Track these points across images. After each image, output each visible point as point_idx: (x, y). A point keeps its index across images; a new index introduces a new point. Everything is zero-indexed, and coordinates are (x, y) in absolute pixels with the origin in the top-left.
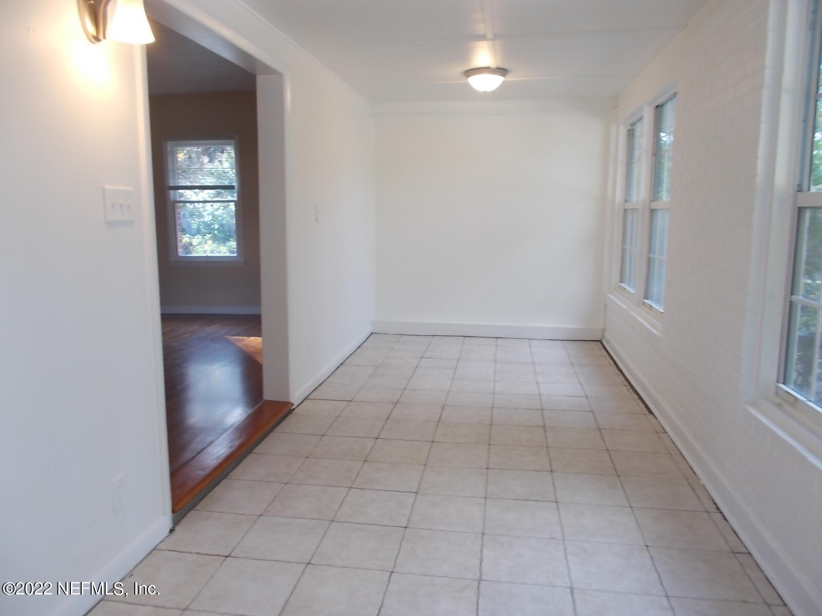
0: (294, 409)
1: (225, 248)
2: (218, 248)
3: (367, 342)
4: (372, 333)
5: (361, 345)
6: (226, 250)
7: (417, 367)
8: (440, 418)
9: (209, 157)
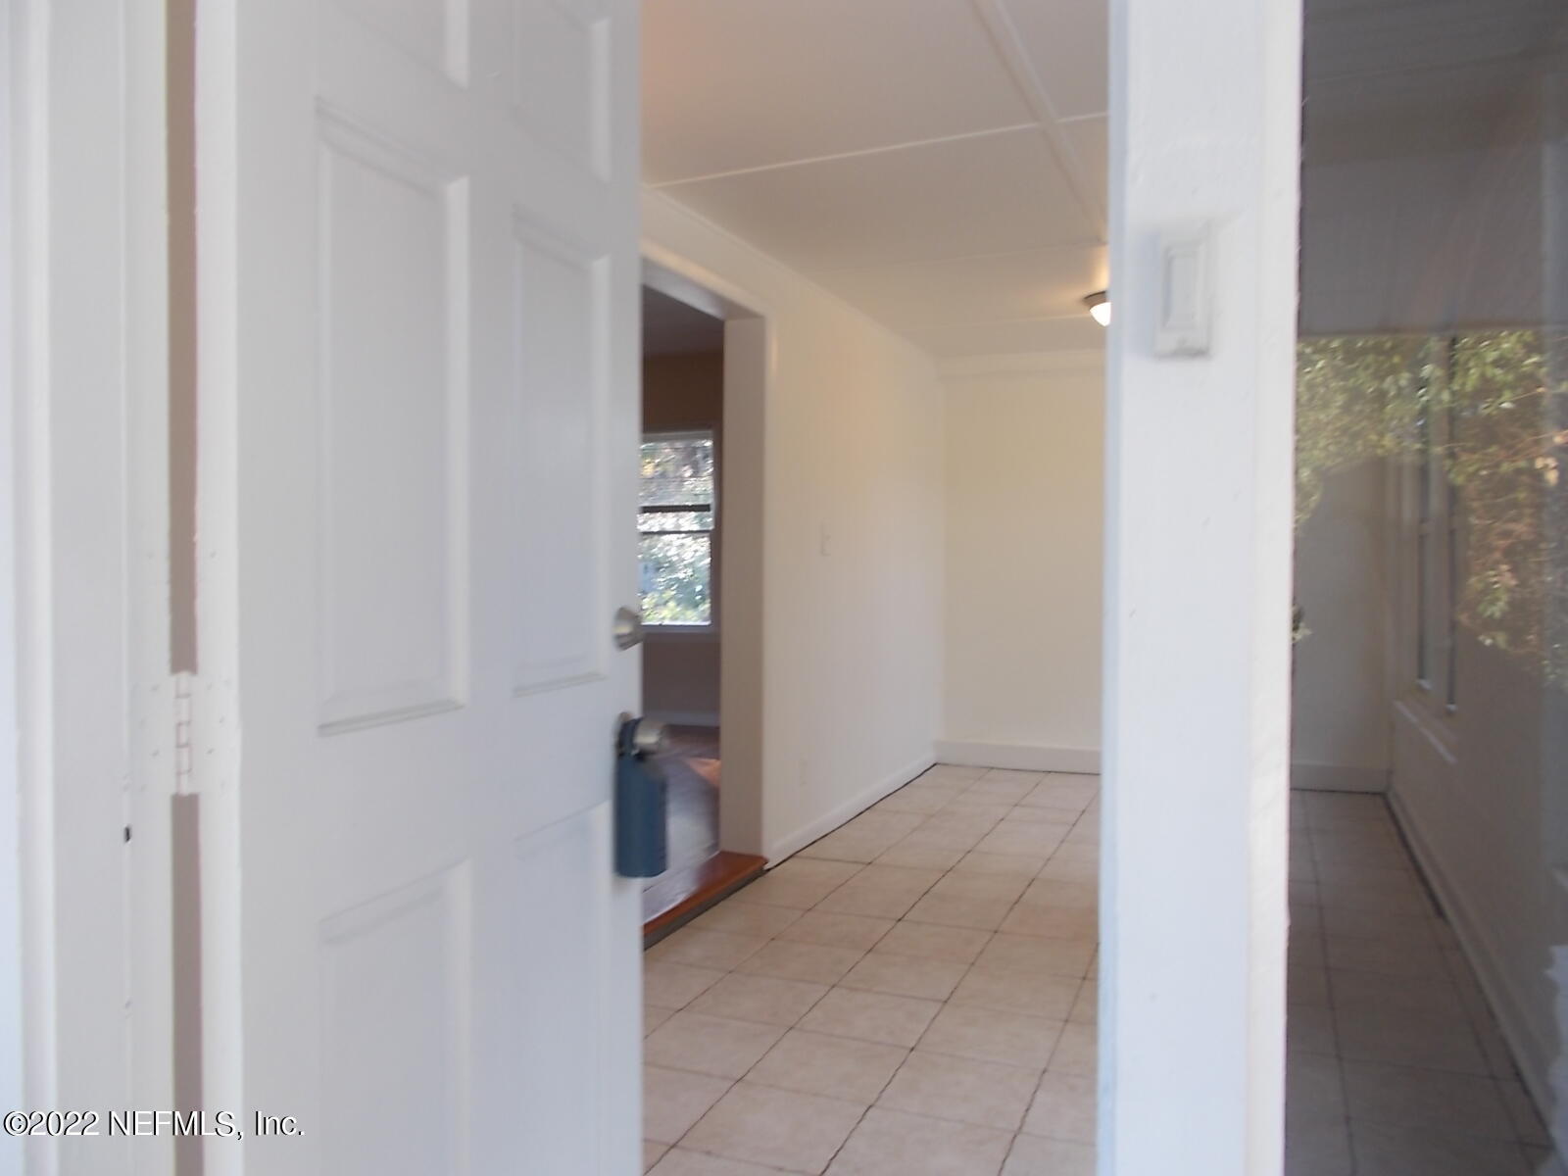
0: (769, 870)
1: (695, 613)
2: (683, 614)
3: (922, 777)
4: (935, 765)
5: (910, 782)
6: (695, 617)
7: (1002, 819)
8: (1021, 897)
9: (692, 468)
